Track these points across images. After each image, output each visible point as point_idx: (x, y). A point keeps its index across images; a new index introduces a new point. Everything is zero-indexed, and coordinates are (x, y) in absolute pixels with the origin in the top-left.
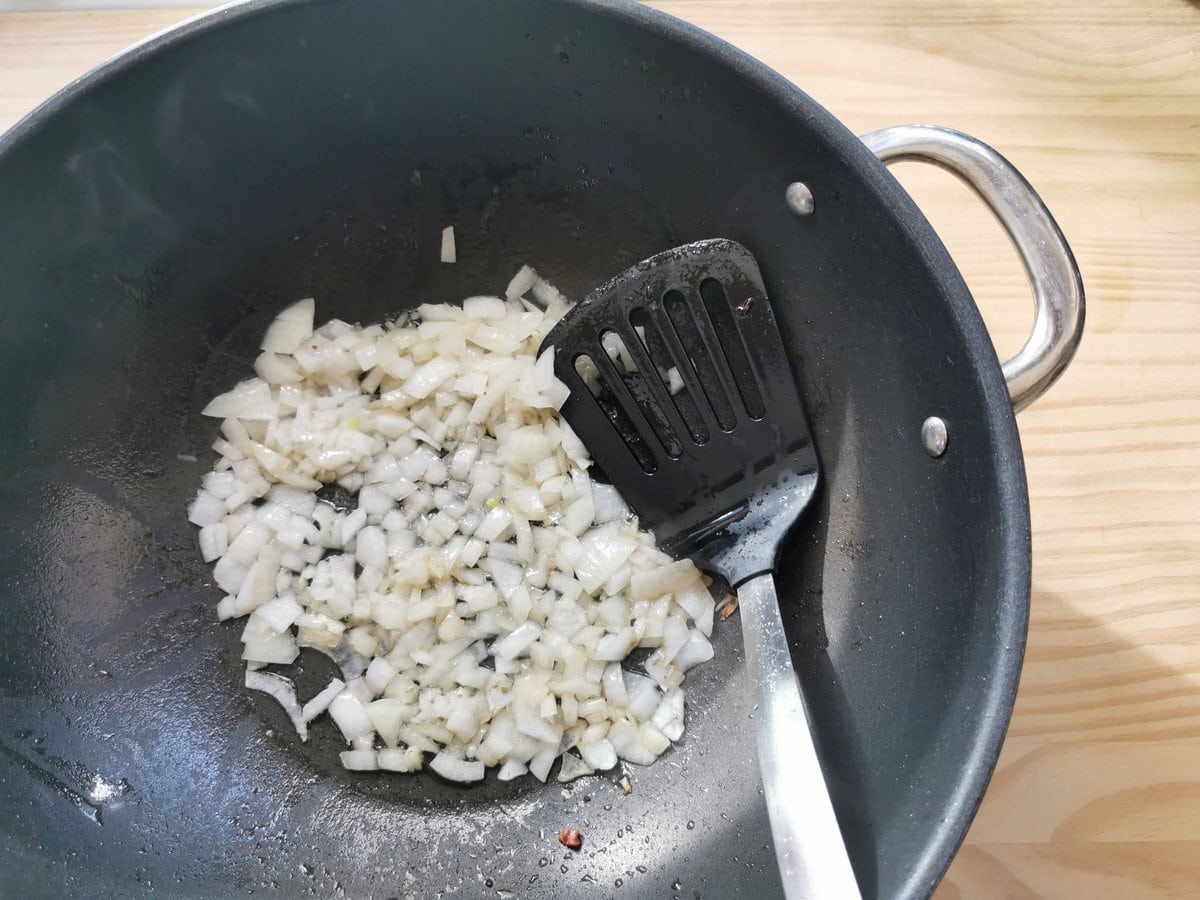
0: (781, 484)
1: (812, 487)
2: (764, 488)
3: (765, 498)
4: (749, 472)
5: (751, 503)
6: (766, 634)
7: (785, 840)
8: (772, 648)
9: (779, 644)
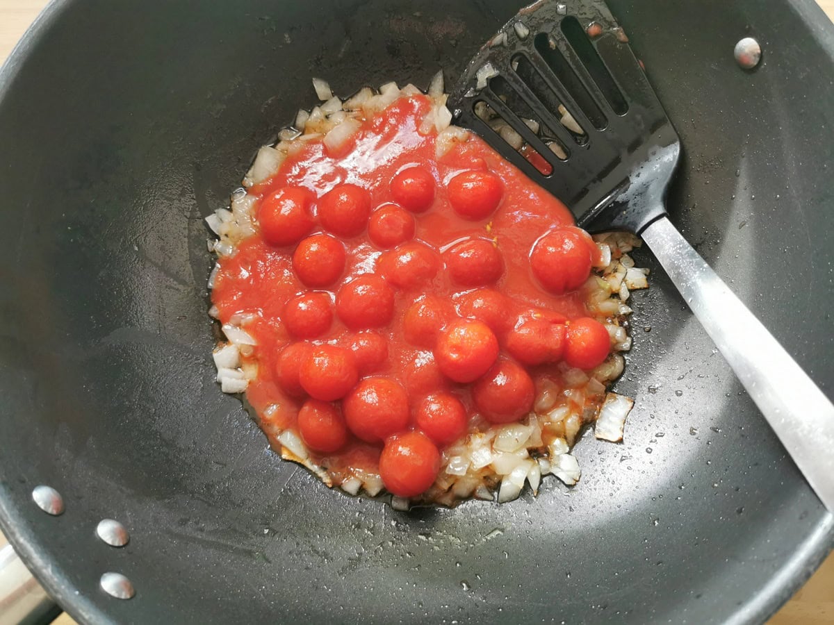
0: (652, 158)
1: (677, 153)
2: (639, 164)
3: (641, 171)
4: (624, 154)
5: (630, 178)
6: (679, 253)
7: (749, 376)
8: (688, 260)
9: (692, 256)
